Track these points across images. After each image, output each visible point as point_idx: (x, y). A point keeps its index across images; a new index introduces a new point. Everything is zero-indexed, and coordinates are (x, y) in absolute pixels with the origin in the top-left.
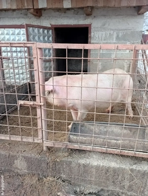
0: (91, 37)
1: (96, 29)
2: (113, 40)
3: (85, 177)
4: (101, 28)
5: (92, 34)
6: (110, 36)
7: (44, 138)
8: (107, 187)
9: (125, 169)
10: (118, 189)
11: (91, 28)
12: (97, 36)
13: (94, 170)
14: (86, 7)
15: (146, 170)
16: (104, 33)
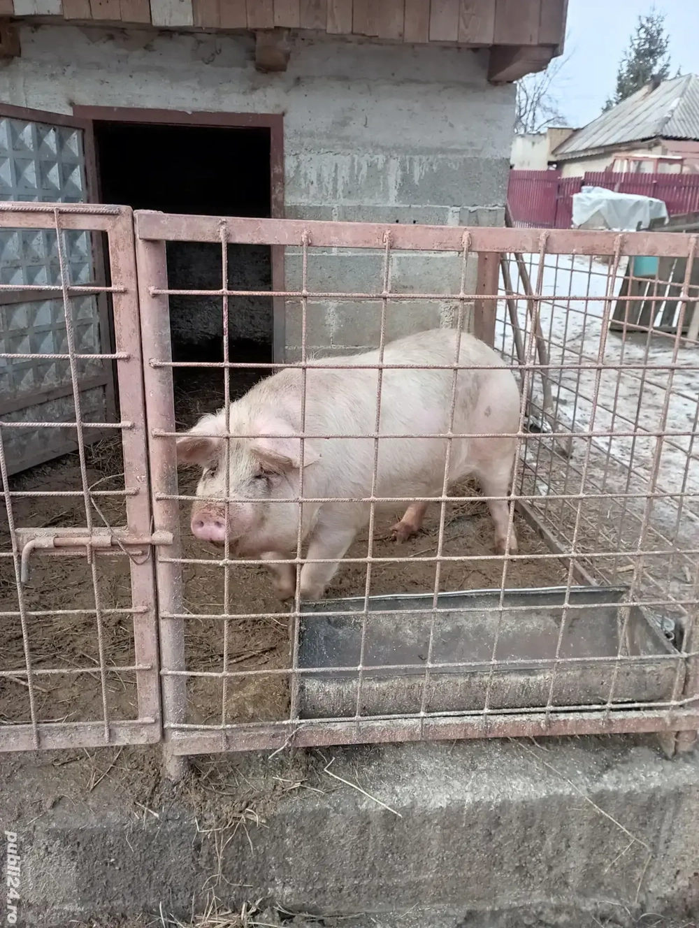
0: (281, 177)
1: (306, 141)
2: (386, 196)
3: (392, 873)
4: (329, 137)
5: (290, 163)
6: (369, 176)
7: (170, 713)
8: (492, 897)
9: (571, 799)
10: (537, 898)
11: (281, 135)
12: (314, 178)
13: (433, 833)
14: (267, 31)
15: (658, 789)
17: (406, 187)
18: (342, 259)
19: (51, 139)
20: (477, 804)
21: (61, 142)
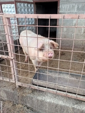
0: (59, 8)
1: (63, 3)
2: (75, 10)
3: (42, 108)
4: (66, 2)
5: (60, 6)
6: (72, 7)
7: (16, 80)
9: (68, 107)
11: (59, 2)
12: (64, 8)
13: (47, 105)
16: (68, 5)
17: (78, 9)
18: (67, 20)
19: (29, 5)
20: (53, 103)
21: (31, 6)
